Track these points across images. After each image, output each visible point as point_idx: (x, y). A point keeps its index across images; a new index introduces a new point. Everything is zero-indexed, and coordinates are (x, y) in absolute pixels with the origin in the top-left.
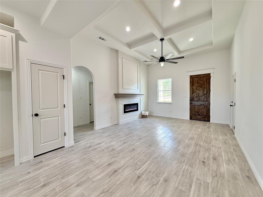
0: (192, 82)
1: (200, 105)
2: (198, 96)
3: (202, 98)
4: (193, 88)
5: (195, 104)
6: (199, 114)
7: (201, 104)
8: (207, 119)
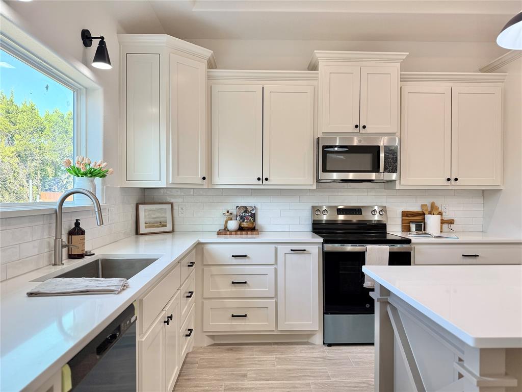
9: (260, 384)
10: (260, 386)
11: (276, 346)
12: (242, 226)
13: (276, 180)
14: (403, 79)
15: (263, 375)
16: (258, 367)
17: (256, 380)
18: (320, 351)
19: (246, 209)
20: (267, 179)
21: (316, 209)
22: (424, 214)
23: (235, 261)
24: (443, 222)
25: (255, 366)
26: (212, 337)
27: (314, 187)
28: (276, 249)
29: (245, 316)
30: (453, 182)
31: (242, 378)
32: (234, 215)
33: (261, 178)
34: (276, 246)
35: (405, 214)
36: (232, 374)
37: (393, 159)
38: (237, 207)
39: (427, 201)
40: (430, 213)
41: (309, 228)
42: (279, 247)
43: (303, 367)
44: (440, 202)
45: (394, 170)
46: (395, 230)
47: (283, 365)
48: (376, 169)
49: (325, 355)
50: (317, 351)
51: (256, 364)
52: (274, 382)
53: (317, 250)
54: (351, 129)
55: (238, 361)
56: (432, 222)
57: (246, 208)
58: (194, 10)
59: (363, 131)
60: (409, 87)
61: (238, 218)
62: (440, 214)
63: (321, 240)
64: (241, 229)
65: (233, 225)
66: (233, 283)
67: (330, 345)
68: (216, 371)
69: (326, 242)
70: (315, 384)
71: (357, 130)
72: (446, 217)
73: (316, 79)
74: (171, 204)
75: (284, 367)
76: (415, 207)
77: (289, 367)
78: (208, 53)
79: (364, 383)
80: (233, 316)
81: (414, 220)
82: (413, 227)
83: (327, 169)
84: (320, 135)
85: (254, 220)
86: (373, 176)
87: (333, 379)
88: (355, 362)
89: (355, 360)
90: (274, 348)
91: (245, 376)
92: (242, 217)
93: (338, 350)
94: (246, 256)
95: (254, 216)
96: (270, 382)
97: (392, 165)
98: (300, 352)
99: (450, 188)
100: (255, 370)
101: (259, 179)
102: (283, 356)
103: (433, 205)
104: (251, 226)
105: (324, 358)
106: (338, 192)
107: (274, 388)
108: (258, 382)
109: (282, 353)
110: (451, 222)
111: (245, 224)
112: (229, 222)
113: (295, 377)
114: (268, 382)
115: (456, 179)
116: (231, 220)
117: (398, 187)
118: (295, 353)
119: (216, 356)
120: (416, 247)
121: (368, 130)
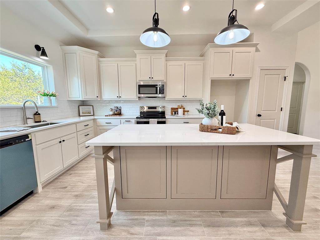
12: (115, 113)
13: (124, 97)
14: (166, 60)
20: (121, 97)
22: (178, 109)
23: (107, 125)
27: (137, 100)
28: (120, 120)
30: (185, 97)
35: (172, 109)
38: (114, 107)
40: (180, 108)
42: (121, 120)
45: (163, 93)
46: (168, 114)
48: (157, 93)
53: (134, 121)
54: (148, 79)
56: (180, 111)
57: (117, 107)
58: (88, 36)
59: (152, 79)
60: (170, 63)
62: (183, 108)
65: (111, 113)
71: (150, 79)
73: (136, 61)
74: (93, 106)
78: (97, 52)
81: (174, 110)
83: (141, 93)
85: (120, 111)
92: (116, 110)
94: (110, 123)
97: (162, 91)
99: (184, 99)
101: (118, 97)
103: (182, 105)
106: (149, 101)
110: (188, 111)
117: (167, 99)
120: (168, 119)
121: (154, 79)
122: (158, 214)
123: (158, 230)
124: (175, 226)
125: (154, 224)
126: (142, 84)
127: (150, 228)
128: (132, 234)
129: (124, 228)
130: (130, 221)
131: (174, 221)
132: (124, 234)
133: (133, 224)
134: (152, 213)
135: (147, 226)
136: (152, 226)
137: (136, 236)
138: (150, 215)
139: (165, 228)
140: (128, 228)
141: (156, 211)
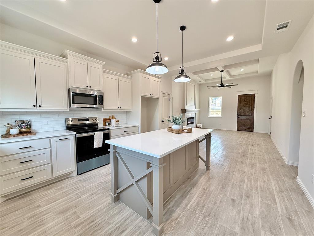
0: (240, 100)
1: (245, 119)
2: (244, 112)
3: (247, 114)
4: (240, 105)
5: (242, 118)
6: (244, 126)
7: (247, 118)
8: (251, 130)
9: (50, 206)
10: (51, 206)
11: (53, 185)
12: (22, 131)
13: (46, 106)
14: (104, 72)
15: (50, 201)
16: (46, 198)
17: (47, 205)
18: (77, 179)
19: (23, 122)
20: (40, 106)
21: (67, 120)
22: (110, 119)
23: (22, 151)
24: (116, 121)
25: (44, 198)
26: (5, 196)
27: (68, 110)
29: (32, 177)
31: (38, 208)
32: (14, 126)
33: (36, 105)
34: (50, 139)
35: (104, 120)
36: (29, 209)
37: (101, 100)
38: (16, 121)
39: (111, 115)
40: (112, 119)
41: (65, 128)
42: (52, 139)
43: (71, 188)
44: (115, 115)
45: (102, 104)
46: (101, 126)
47: (60, 191)
48: (95, 103)
49: (79, 179)
50: (75, 179)
51: (44, 197)
52: (59, 201)
53: (73, 137)
54: (85, 87)
55: (30, 201)
56: (113, 122)
60: (106, 75)
61: (17, 127)
62: (115, 119)
63: (75, 133)
64: (21, 133)
65: (14, 131)
66: (21, 163)
67: (80, 175)
68: (16, 213)
69: (77, 133)
70: (80, 192)
71: (87, 88)
72: (117, 120)
73: (67, 62)
75: (62, 192)
76: (108, 117)
77: (64, 191)
79: (100, 183)
80: (22, 180)
81: (107, 121)
82: (107, 124)
83: (75, 102)
84: (70, 88)
85: (30, 127)
86: (95, 106)
87: (87, 187)
88: (94, 177)
89: (93, 176)
90: (51, 186)
91: (39, 206)
92: (20, 127)
93: (85, 175)
94: (30, 147)
95: (30, 125)
96: (56, 202)
97: (101, 102)
98: (67, 182)
99: (119, 110)
100: (45, 200)
101: (34, 106)
102: (59, 187)
103: (113, 116)
104: (29, 130)
105: (80, 180)
106: (78, 112)
107: (60, 203)
108: (49, 205)
109: (58, 186)
110: (118, 121)
111: (23, 130)
112: (11, 130)
113: (69, 193)
114: (55, 203)
115: (120, 108)
116: (12, 128)
117: (103, 110)
118: (65, 183)
119: (12, 205)
121: (91, 88)
122: (171, 199)
123: (183, 205)
124: (185, 197)
125: (177, 205)
126: (78, 92)
127: (179, 208)
128: (177, 219)
129: (169, 222)
130: (166, 216)
131: (182, 196)
132: (173, 223)
133: (169, 215)
134: (168, 202)
135: (176, 209)
136: (178, 206)
137: (180, 217)
138: (169, 204)
139: (184, 202)
140: (171, 219)
141: (169, 200)
